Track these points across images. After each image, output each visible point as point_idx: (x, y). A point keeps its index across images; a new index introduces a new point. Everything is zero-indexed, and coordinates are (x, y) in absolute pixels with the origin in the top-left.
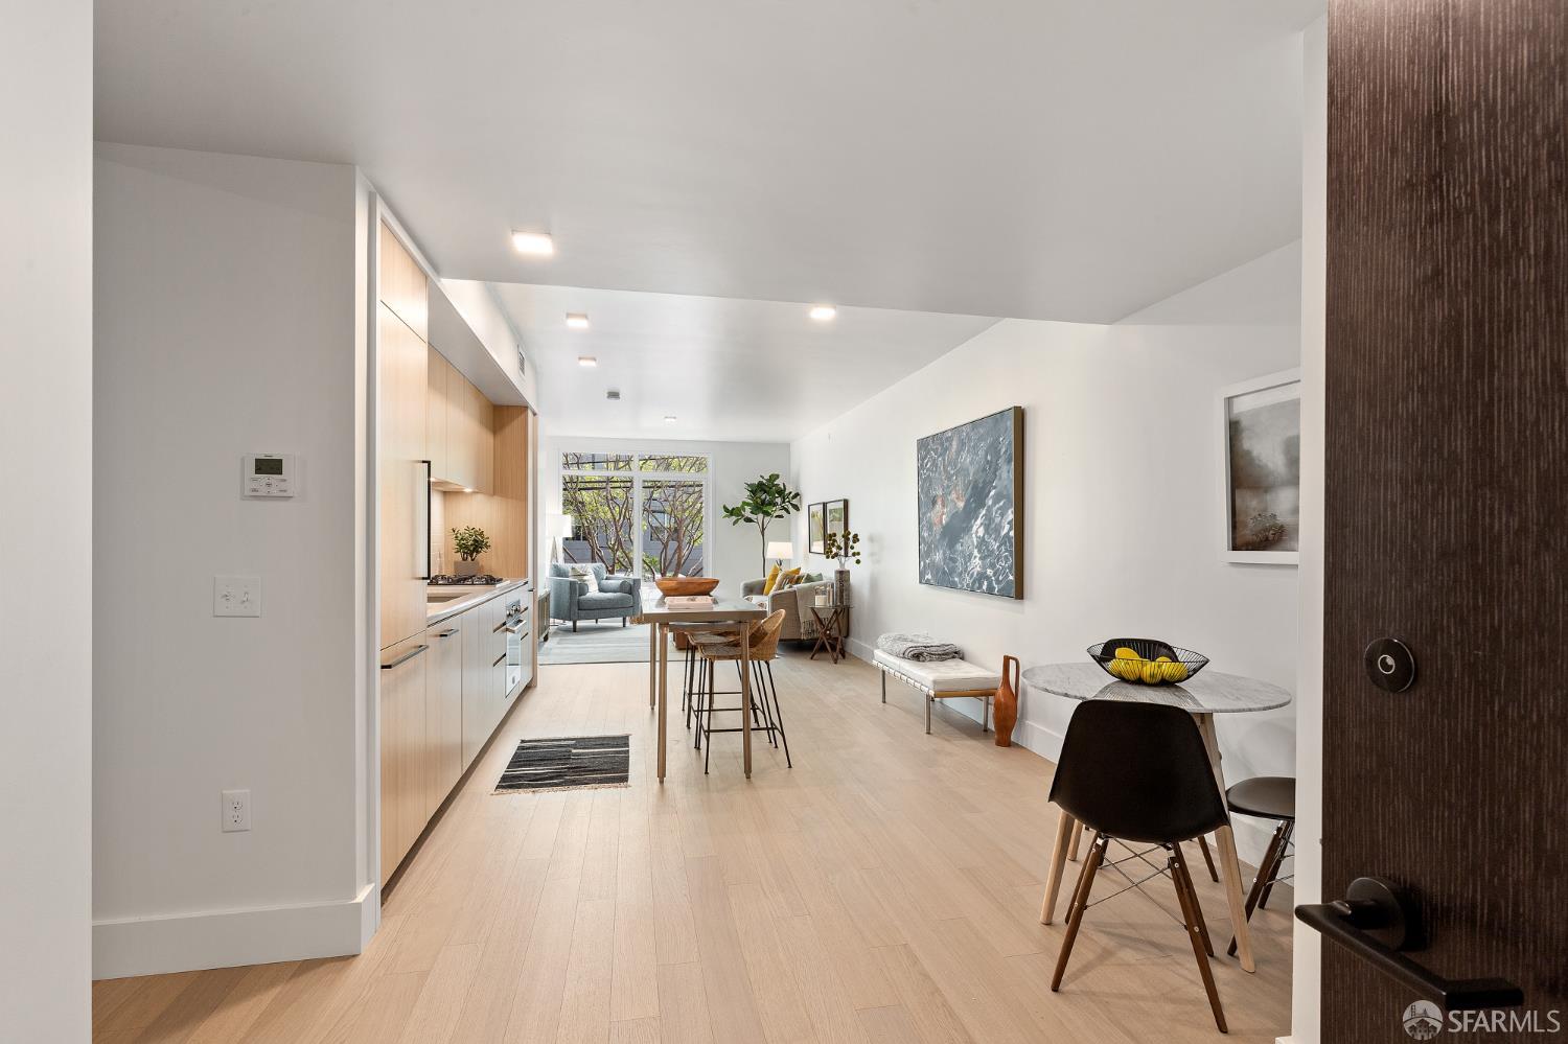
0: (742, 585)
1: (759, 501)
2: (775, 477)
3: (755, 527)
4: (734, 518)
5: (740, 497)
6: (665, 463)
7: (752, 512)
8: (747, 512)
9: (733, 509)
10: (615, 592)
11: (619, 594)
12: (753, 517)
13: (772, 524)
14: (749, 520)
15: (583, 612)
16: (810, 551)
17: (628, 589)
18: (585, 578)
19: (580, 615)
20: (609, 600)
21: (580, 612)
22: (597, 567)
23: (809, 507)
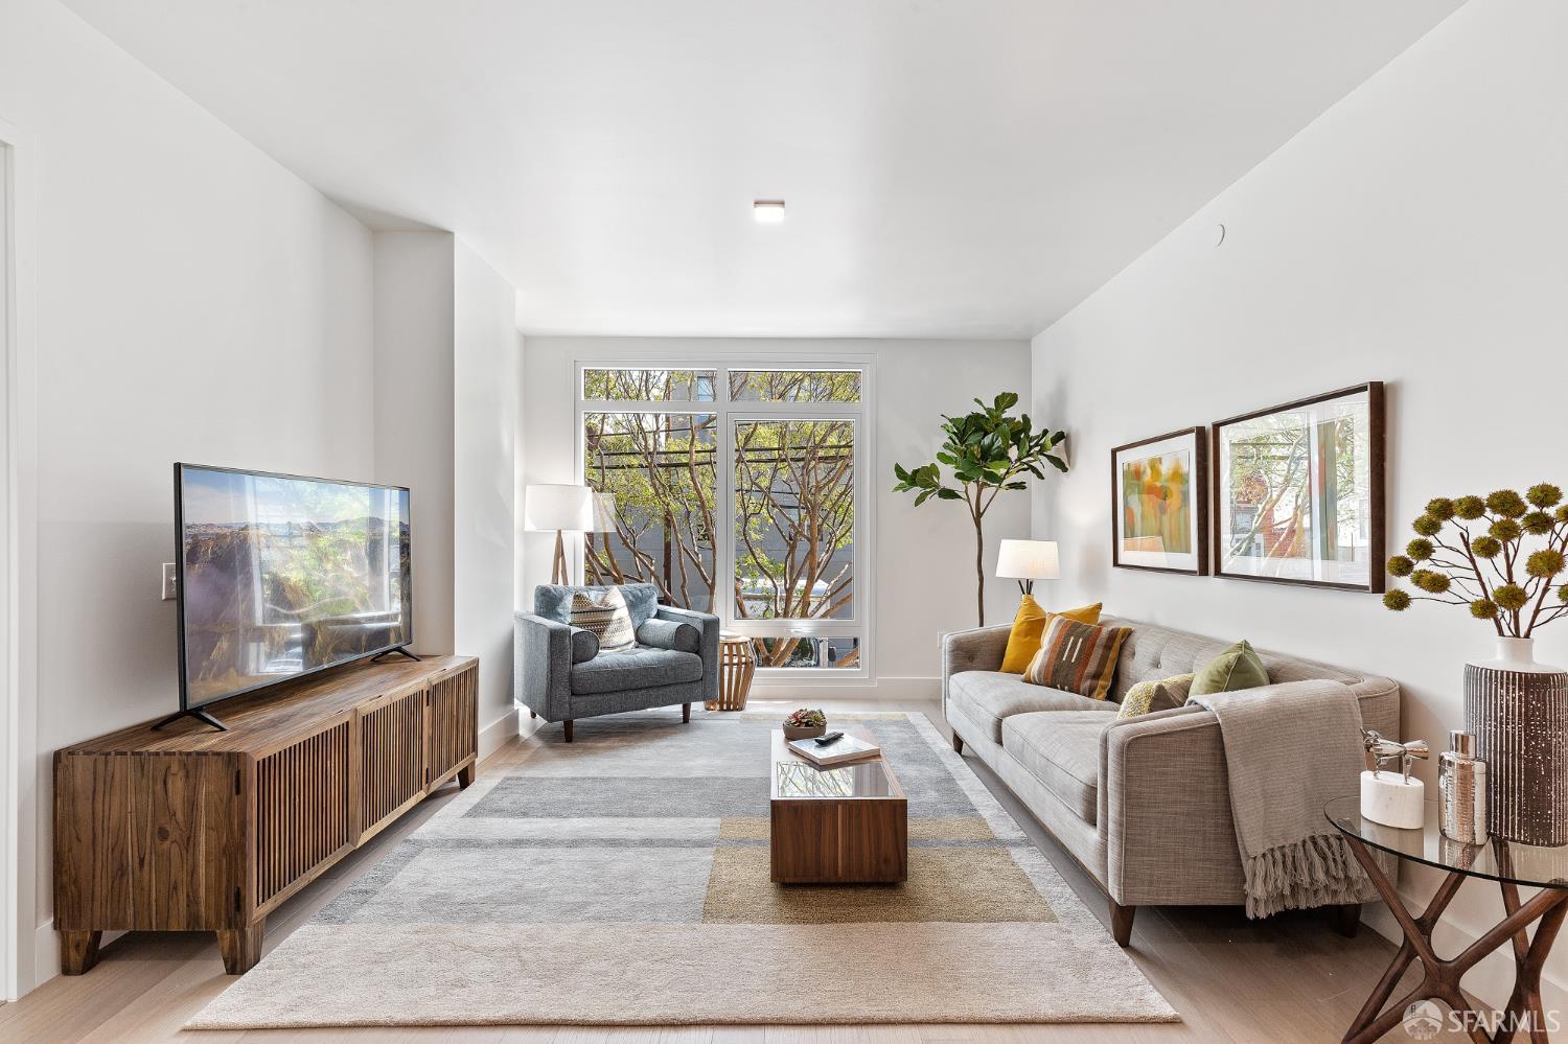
0: (946, 641)
1: (976, 450)
2: (1007, 400)
3: (961, 510)
4: (917, 491)
5: (928, 446)
6: (779, 386)
7: (959, 476)
8: (947, 476)
9: (916, 472)
10: (665, 648)
11: (670, 653)
12: (958, 486)
13: (1000, 503)
14: (949, 494)
15: (584, 698)
16: (1116, 564)
17: (691, 642)
18: (605, 617)
19: (574, 706)
20: (646, 670)
21: (574, 699)
22: (641, 591)
23: (1114, 452)
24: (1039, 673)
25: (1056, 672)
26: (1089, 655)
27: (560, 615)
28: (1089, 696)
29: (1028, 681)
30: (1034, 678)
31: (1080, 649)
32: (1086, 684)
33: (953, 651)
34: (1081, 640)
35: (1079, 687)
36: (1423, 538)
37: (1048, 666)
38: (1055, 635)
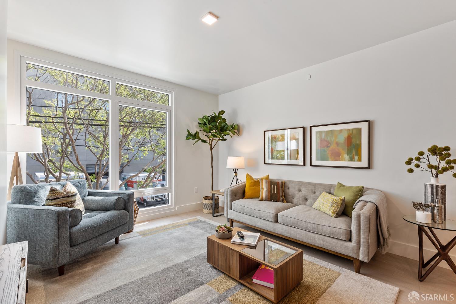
3: (207, 146)
4: (194, 140)
7: (206, 135)
10: (107, 210)
11: (114, 212)
12: (206, 139)
14: (204, 141)
15: (78, 247)
16: (265, 163)
17: (122, 205)
18: (72, 199)
19: (72, 253)
20: (107, 222)
21: (72, 249)
22: (79, 183)
23: (265, 132)
24: (266, 198)
25: (271, 196)
26: (279, 190)
27: (36, 202)
28: (282, 202)
29: (262, 200)
30: (264, 199)
31: (276, 189)
32: (281, 199)
33: (231, 194)
34: (275, 186)
35: (279, 200)
36: (419, 156)
37: (268, 195)
38: (267, 185)
